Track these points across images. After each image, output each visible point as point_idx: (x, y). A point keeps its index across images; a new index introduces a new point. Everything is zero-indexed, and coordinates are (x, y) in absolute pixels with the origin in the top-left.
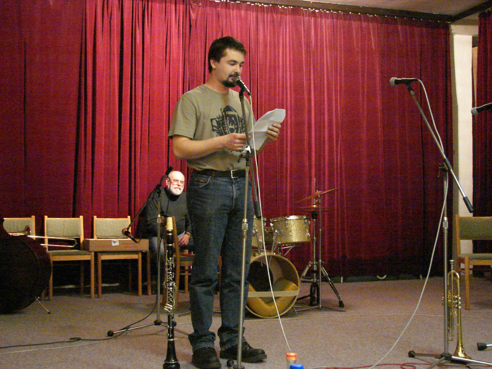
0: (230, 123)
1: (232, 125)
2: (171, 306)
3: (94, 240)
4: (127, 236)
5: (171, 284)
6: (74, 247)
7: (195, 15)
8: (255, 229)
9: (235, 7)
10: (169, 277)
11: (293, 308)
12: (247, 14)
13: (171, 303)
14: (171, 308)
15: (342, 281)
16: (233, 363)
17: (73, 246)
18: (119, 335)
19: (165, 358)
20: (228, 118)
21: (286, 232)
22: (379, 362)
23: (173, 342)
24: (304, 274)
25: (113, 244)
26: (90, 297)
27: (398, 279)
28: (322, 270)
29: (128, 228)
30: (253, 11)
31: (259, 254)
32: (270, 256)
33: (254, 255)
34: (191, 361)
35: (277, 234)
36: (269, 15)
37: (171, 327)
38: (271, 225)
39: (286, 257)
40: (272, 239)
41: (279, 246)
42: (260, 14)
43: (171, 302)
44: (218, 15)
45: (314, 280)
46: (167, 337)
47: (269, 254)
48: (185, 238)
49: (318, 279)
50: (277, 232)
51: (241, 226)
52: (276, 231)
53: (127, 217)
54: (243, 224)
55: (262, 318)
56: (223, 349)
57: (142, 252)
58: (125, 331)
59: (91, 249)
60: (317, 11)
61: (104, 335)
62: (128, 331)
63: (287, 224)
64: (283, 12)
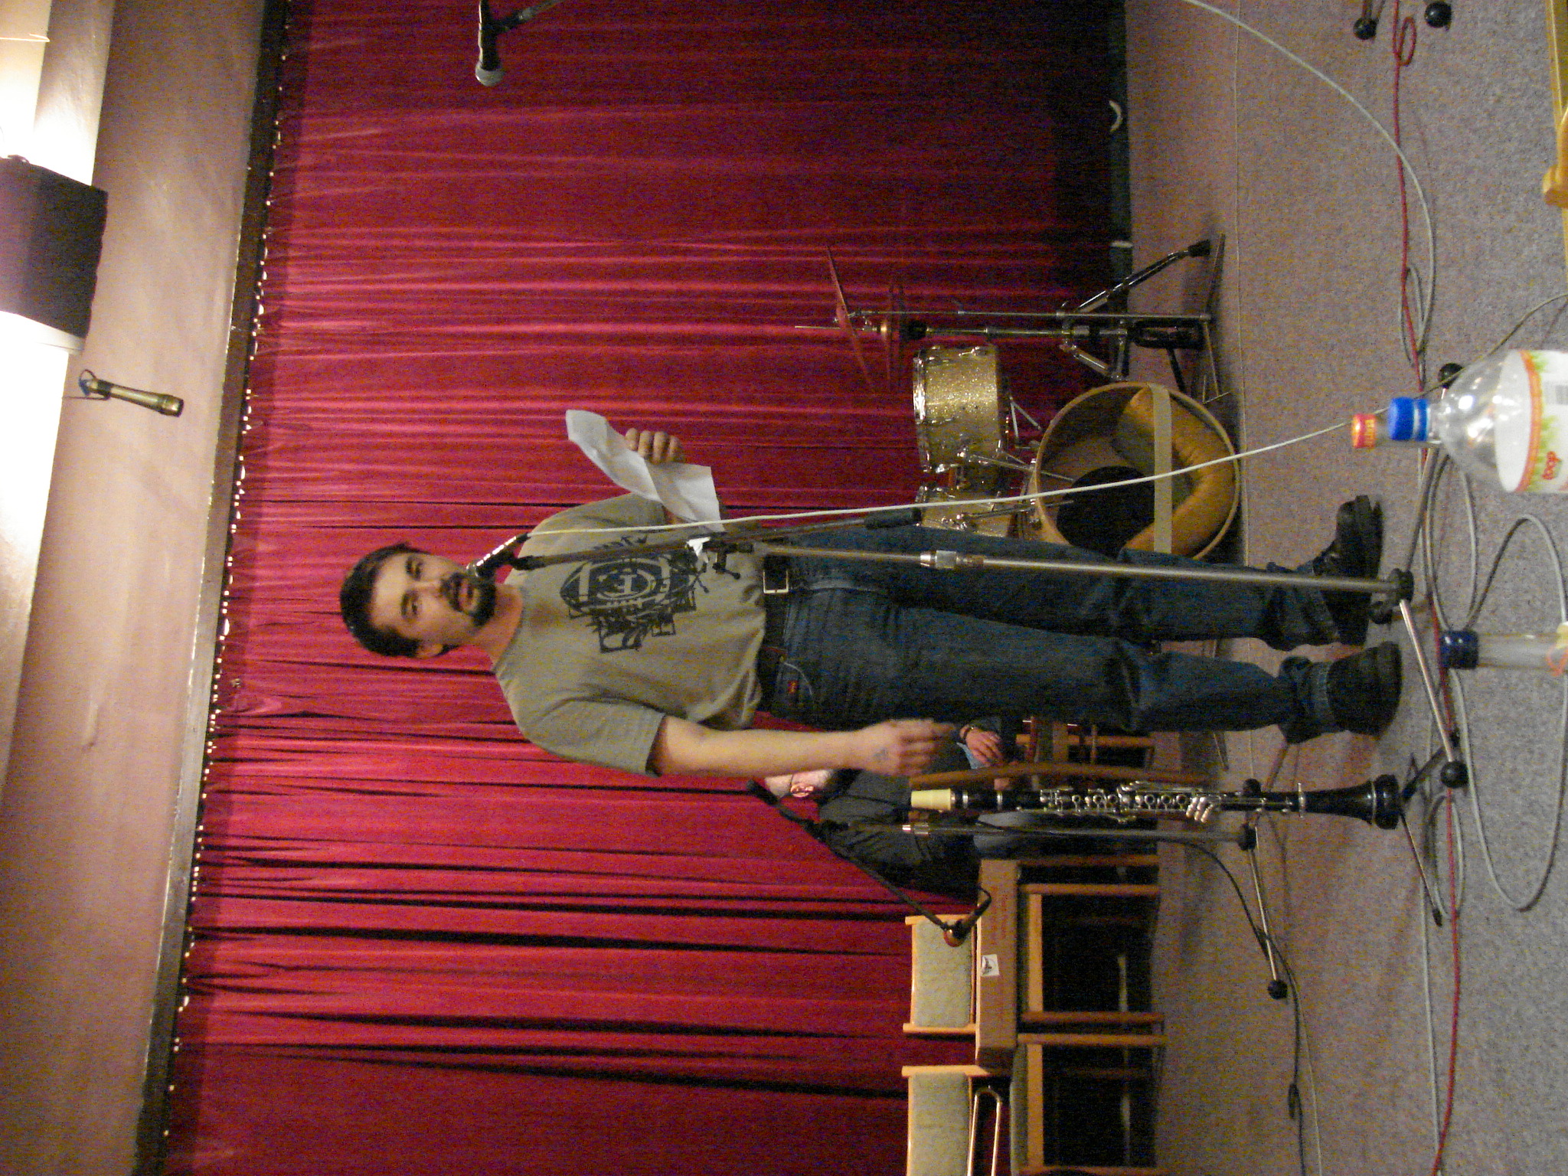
0: (616, 591)
1: (622, 582)
2: (1194, 800)
3: (981, 1034)
4: (968, 930)
5: (1125, 800)
6: (1001, 1094)
7: (268, 700)
8: (956, 523)
9: (246, 571)
10: (1102, 806)
11: (1207, 406)
12: (270, 534)
13: (1185, 800)
14: (1202, 799)
15: (1126, 245)
16: (1379, 603)
17: (998, 1099)
18: (1284, 962)
19: (1359, 822)
20: (599, 596)
21: (963, 421)
22: (1387, 136)
23: (1308, 795)
24: (1099, 366)
25: (995, 972)
26: (1162, 1048)
27: (1122, 64)
28: (1087, 308)
29: (945, 927)
30: (260, 515)
31: (1033, 511)
32: (1041, 475)
33: (1038, 526)
34: (1371, 739)
35: (974, 452)
36: (270, 463)
37: (1263, 801)
38: (941, 469)
39: (1045, 427)
40: (987, 468)
41: (1009, 443)
42: (270, 492)
43: (1182, 800)
44: (272, 625)
45: (1122, 336)
46: (1294, 815)
47: (1034, 480)
48: (977, 744)
49: (1116, 322)
50: (966, 452)
51: (944, 572)
52: (962, 455)
53: (910, 927)
54: (937, 566)
55: (1239, 508)
56: (1336, 634)
57: (1020, 883)
58: (1271, 941)
59: (1008, 1043)
60: (261, 310)
61: (1284, 1010)
62: (1273, 935)
63: (940, 418)
64: (263, 417)
